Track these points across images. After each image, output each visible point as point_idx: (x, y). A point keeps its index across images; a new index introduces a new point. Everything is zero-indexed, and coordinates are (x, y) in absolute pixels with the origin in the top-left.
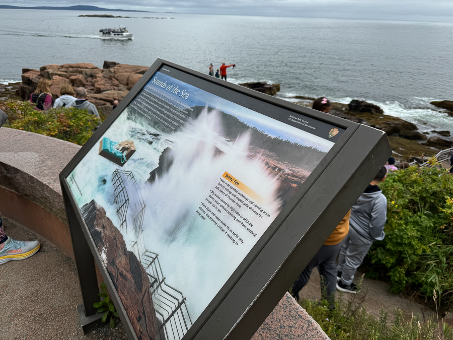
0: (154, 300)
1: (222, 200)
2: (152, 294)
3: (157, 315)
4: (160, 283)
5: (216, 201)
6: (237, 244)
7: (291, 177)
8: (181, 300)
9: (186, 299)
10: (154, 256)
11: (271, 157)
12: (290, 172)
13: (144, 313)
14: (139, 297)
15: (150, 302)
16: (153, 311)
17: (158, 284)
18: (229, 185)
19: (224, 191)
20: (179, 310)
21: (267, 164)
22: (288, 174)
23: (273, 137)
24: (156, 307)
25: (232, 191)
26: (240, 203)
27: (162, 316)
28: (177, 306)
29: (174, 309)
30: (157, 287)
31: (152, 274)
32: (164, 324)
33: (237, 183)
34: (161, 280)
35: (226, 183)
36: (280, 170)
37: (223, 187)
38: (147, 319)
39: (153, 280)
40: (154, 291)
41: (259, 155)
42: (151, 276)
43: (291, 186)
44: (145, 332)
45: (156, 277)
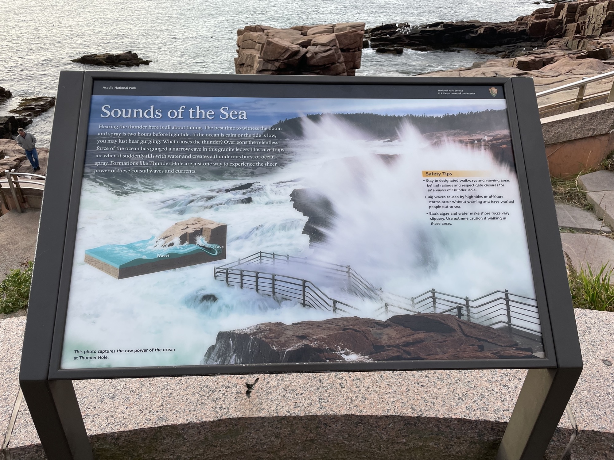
0: (477, 322)
1: (450, 197)
2: (469, 320)
3: (495, 327)
4: (467, 306)
5: (443, 202)
6: (504, 218)
7: (495, 142)
8: (503, 296)
9: (507, 291)
10: (430, 294)
11: (459, 134)
12: (491, 138)
13: (480, 340)
14: (458, 335)
15: (474, 327)
16: (488, 329)
17: (465, 308)
18: (441, 181)
19: (442, 188)
20: (511, 303)
21: (461, 141)
22: (491, 141)
23: (441, 116)
24: (486, 324)
25: (450, 183)
26: (471, 188)
27: (501, 322)
28: (505, 303)
29: (505, 307)
30: (468, 311)
31: (448, 308)
32: (510, 325)
33: (448, 174)
34: (464, 302)
35: (436, 181)
36: (479, 141)
37: (438, 186)
38: (489, 340)
39: (456, 310)
40: (468, 316)
41: (445, 138)
42: (449, 310)
43: (502, 148)
44: (499, 349)
45: (456, 305)
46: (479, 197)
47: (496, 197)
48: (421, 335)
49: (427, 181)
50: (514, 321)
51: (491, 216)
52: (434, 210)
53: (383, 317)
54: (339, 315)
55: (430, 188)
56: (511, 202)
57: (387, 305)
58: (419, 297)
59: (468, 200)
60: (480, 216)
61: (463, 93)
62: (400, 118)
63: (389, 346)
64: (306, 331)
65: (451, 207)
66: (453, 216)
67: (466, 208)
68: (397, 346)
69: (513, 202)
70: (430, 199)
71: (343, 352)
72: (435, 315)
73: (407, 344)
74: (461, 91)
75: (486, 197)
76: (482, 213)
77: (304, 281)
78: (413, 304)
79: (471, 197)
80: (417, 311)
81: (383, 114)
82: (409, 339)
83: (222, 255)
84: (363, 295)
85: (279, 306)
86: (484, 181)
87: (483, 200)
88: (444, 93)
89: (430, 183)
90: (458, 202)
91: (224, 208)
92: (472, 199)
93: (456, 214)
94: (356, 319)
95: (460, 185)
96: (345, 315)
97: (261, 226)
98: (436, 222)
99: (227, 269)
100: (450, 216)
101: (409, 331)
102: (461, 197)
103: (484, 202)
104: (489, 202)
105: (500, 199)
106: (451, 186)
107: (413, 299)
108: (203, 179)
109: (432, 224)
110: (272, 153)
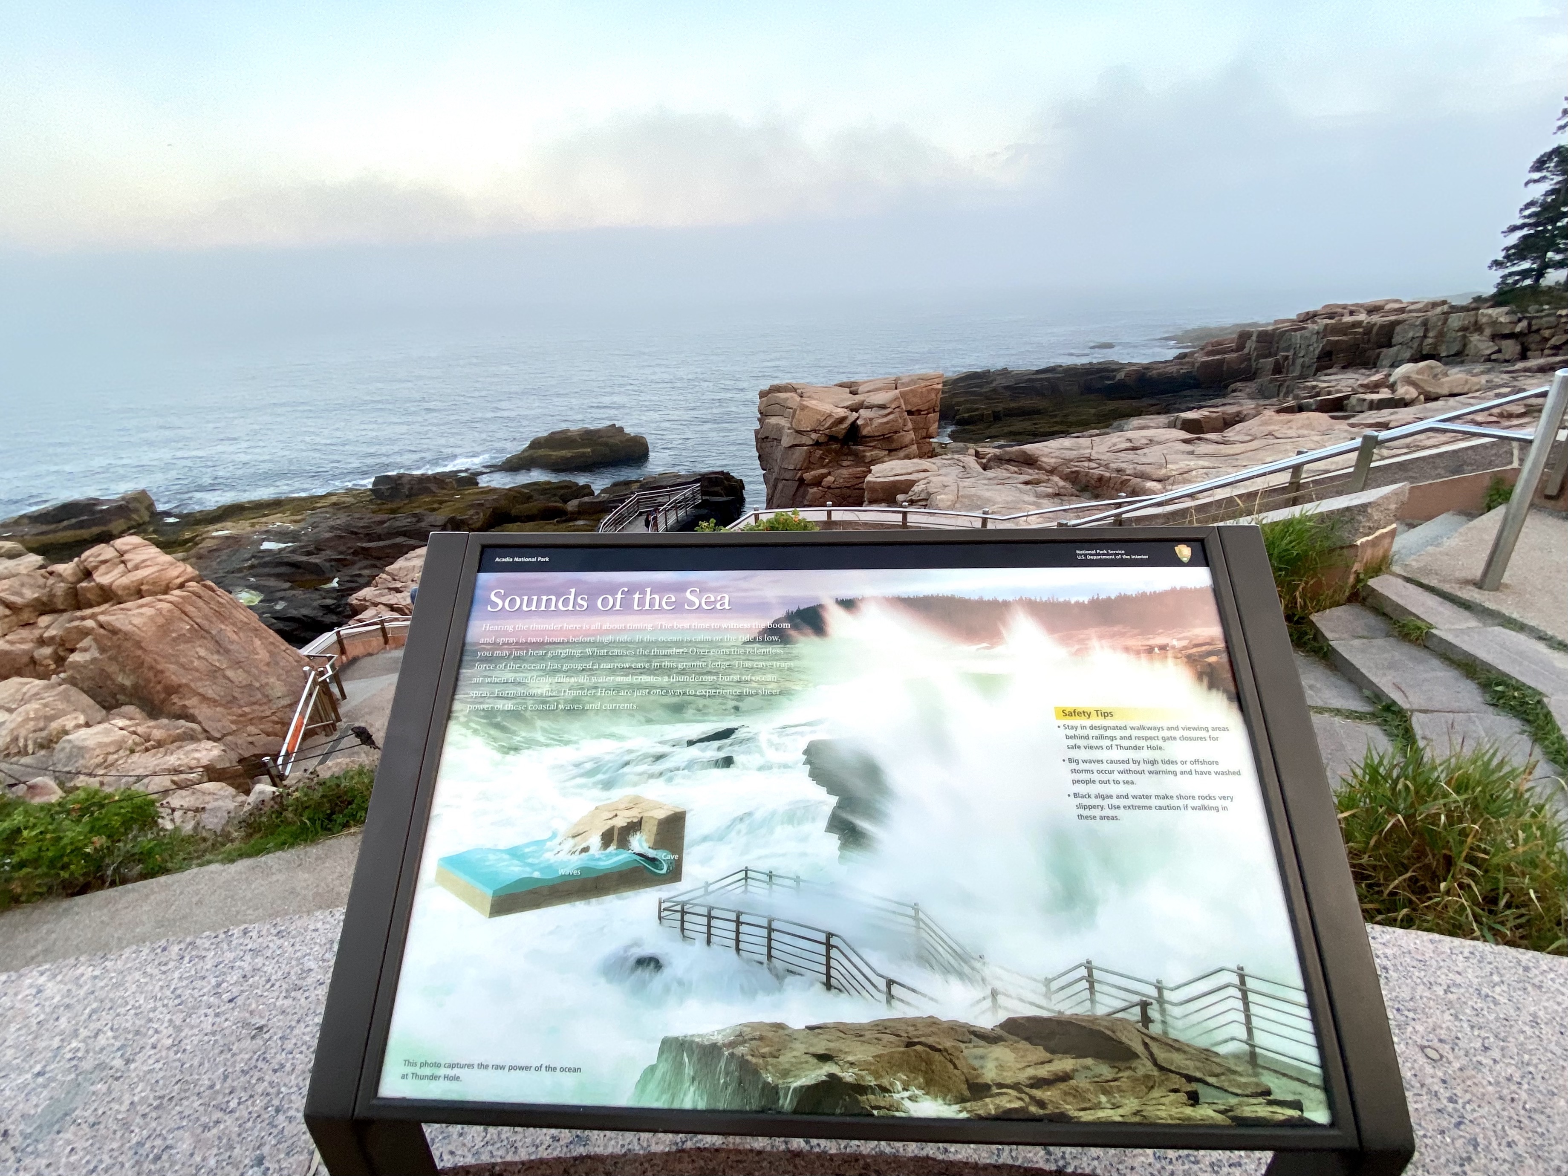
0: (1183, 1037)
1: (1112, 762)
2: (1165, 1033)
3: (1222, 1050)
4: (1161, 1000)
5: (1099, 772)
6: (1225, 808)
7: (1195, 650)
8: (1236, 980)
9: (1242, 969)
10: (1083, 972)
11: (1122, 635)
12: (1184, 643)
13: (1190, 1079)
14: (1144, 1067)
15: (1178, 1050)
16: (1206, 1055)
17: (1155, 1006)
18: (1092, 728)
19: (1093, 742)
20: (1251, 997)
21: (1127, 649)
22: (1185, 648)
23: (1085, 599)
24: (1202, 1042)
25: (1110, 733)
26: (1154, 743)
27: (1233, 1039)
28: (1239, 994)
29: (1240, 1005)
30: (1163, 1011)
31: (1120, 1004)
32: (1253, 1046)
33: (1106, 715)
34: (1154, 992)
35: (1083, 727)
36: (1163, 648)
37: (1087, 738)
38: (1211, 1080)
39: (1137, 1010)
40: (1164, 1022)
41: (1095, 643)
42: (1123, 1010)
43: (1210, 664)
44: (1233, 1101)
45: (1136, 999)
46: (1169, 762)
47: (1204, 762)
48: (1065, 1064)
49: (1066, 727)
50: (1260, 1038)
51: (1198, 803)
52: (1082, 789)
53: (987, 1021)
54: (899, 1011)
55: (1072, 742)
56: (1234, 773)
57: (994, 994)
58: (1060, 976)
59: (1149, 767)
60: (1175, 802)
61: (1124, 557)
62: (1006, 604)
63: (1000, 1086)
64: (832, 1045)
65: (1117, 782)
66: (1122, 802)
67: (1145, 785)
68: (1016, 1086)
69: (1239, 773)
70: (1073, 766)
71: (906, 1094)
72: (1095, 1019)
73: (1039, 1083)
74: (1120, 553)
75: (1184, 763)
76: (1180, 797)
77: (829, 935)
78: (1048, 995)
79: (1154, 762)
80: (1058, 1008)
81: (975, 597)
82: (1043, 1072)
83: (675, 874)
84: (947, 970)
85: (780, 989)
86: (1177, 728)
87: (1178, 768)
88: (1089, 557)
89: (1071, 733)
90: (1129, 771)
91: (684, 777)
92: (1155, 767)
93: (1126, 797)
94: (933, 1022)
95: (1130, 738)
96: (911, 1013)
97: (750, 814)
98: (1087, 813)
99: (683, 904)
100: (1115, 802)
101: (1040, 1053)
102: (1135, 762)
103: (1182, 773)
104: (1190, 773)
105: (1213, 768)
106: (1113, 738)
107: (1048, 982)
108: (649, 721)
109: (1080, 817)
110: (771, 670)
